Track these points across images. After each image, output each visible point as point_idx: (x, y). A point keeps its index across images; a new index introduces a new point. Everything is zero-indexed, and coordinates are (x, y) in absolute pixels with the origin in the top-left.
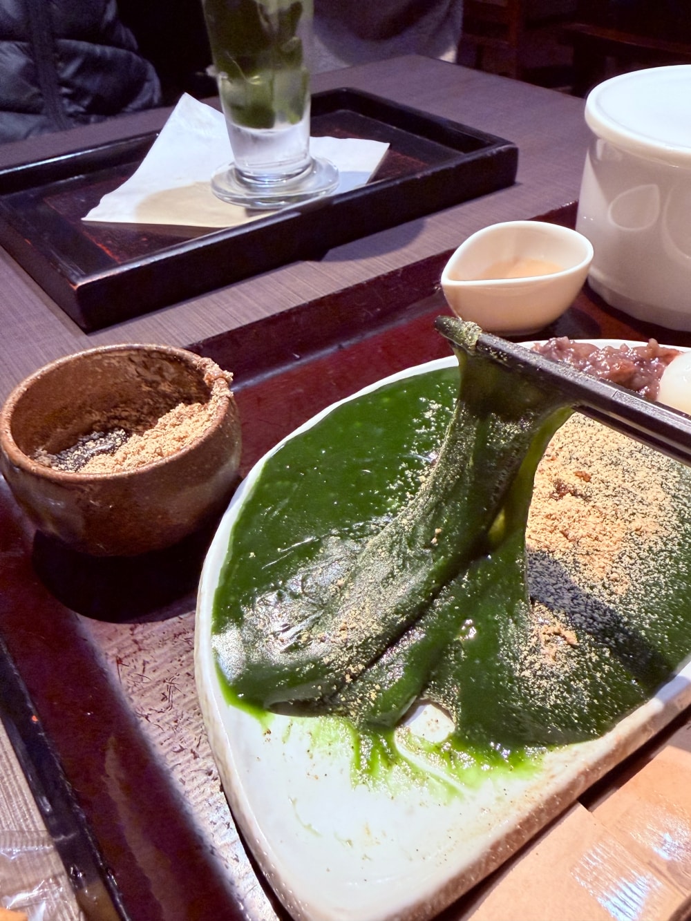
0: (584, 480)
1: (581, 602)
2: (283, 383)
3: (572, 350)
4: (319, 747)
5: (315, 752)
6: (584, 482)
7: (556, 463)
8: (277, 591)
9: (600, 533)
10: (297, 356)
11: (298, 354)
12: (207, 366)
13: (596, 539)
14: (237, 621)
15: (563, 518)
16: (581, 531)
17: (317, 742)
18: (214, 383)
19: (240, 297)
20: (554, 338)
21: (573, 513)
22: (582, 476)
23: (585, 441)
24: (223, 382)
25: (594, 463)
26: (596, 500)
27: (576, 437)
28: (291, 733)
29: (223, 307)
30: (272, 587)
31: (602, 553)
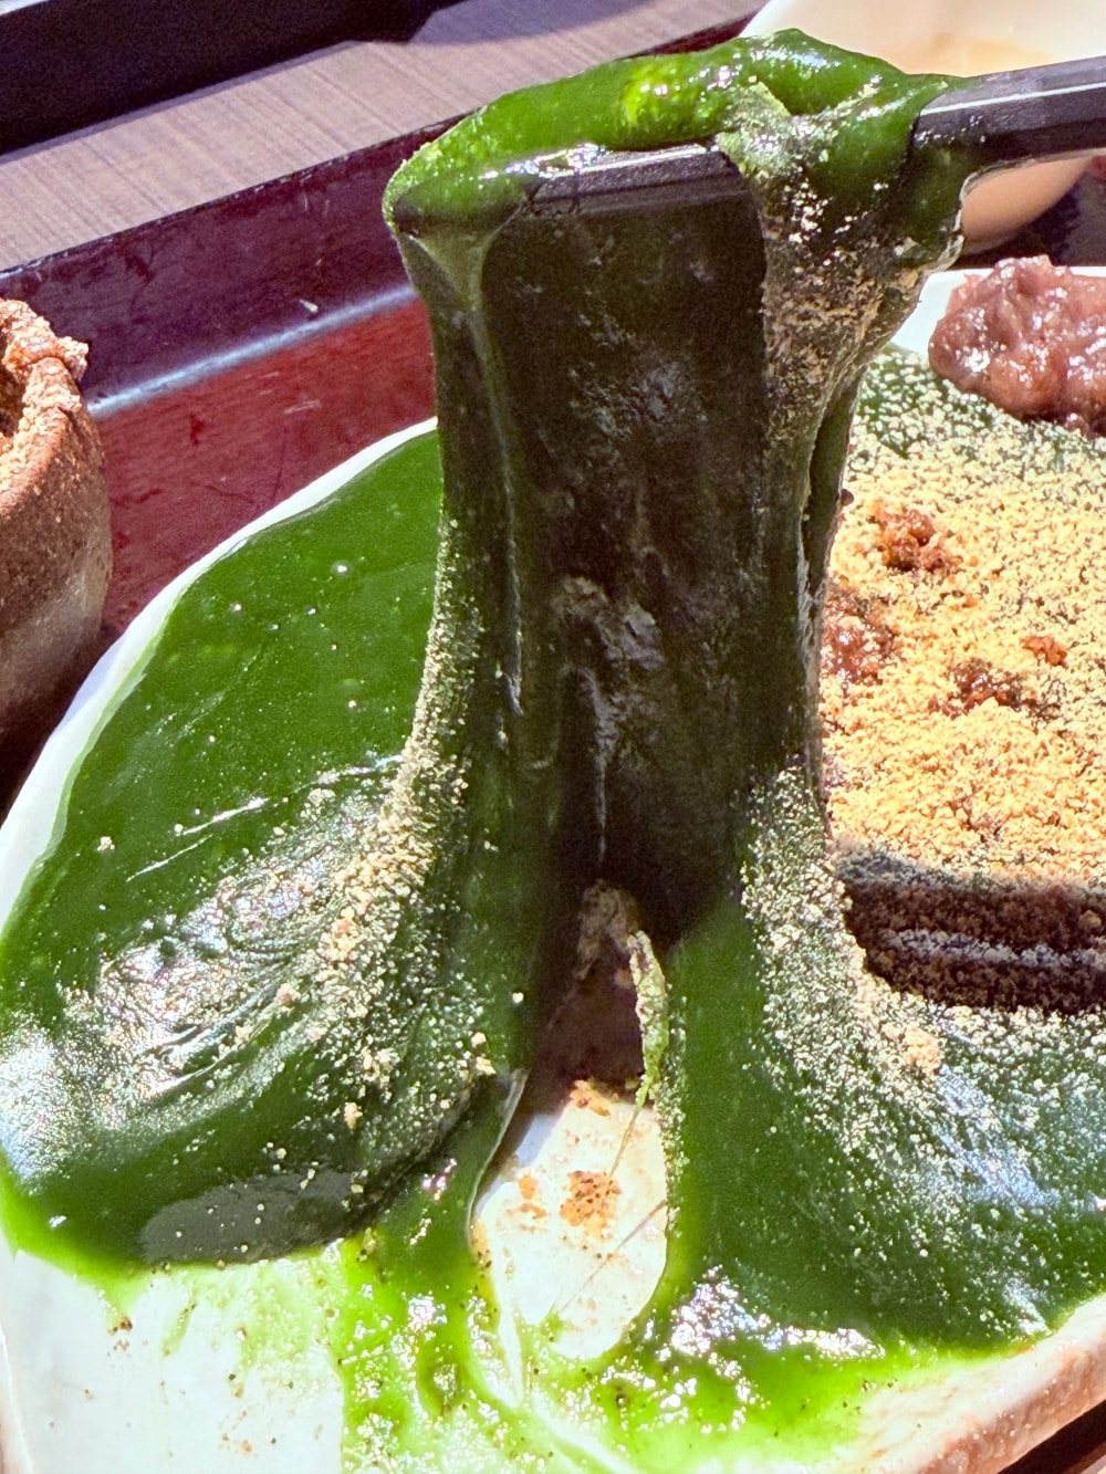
0: (1047, 660)
1: (978, 980)
2: (267, 384)
3: (1060, 293)
4: (261, 1368)
5: (251, 1379)
6: (1045, 666)
7: (975, 616)
8: (159, 942)
9: (1068, 806)
10: (313, 308)
11: (312, 300)
12: (15, 325)
13: (1054, 820)
14: (44, 1023)
15: (957, 764)
16: (1009, 799)
17: (259, 1355)
18: (30, 371)
19: (173, 143)
20: (1011, 260)
21: (992, 751)
22: (1042, 650)
23: (1070, 552)
24: (54, 368)
25: (1087, 614)
26: (1070, 715)
27: (1046, 538)
28: (189, 1329)
29: (121, 169)
30: (147, 932)
31: (1061, 860)
